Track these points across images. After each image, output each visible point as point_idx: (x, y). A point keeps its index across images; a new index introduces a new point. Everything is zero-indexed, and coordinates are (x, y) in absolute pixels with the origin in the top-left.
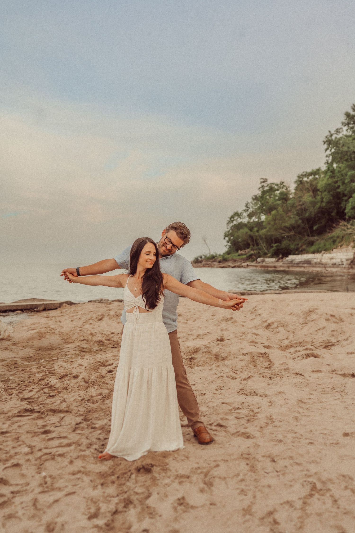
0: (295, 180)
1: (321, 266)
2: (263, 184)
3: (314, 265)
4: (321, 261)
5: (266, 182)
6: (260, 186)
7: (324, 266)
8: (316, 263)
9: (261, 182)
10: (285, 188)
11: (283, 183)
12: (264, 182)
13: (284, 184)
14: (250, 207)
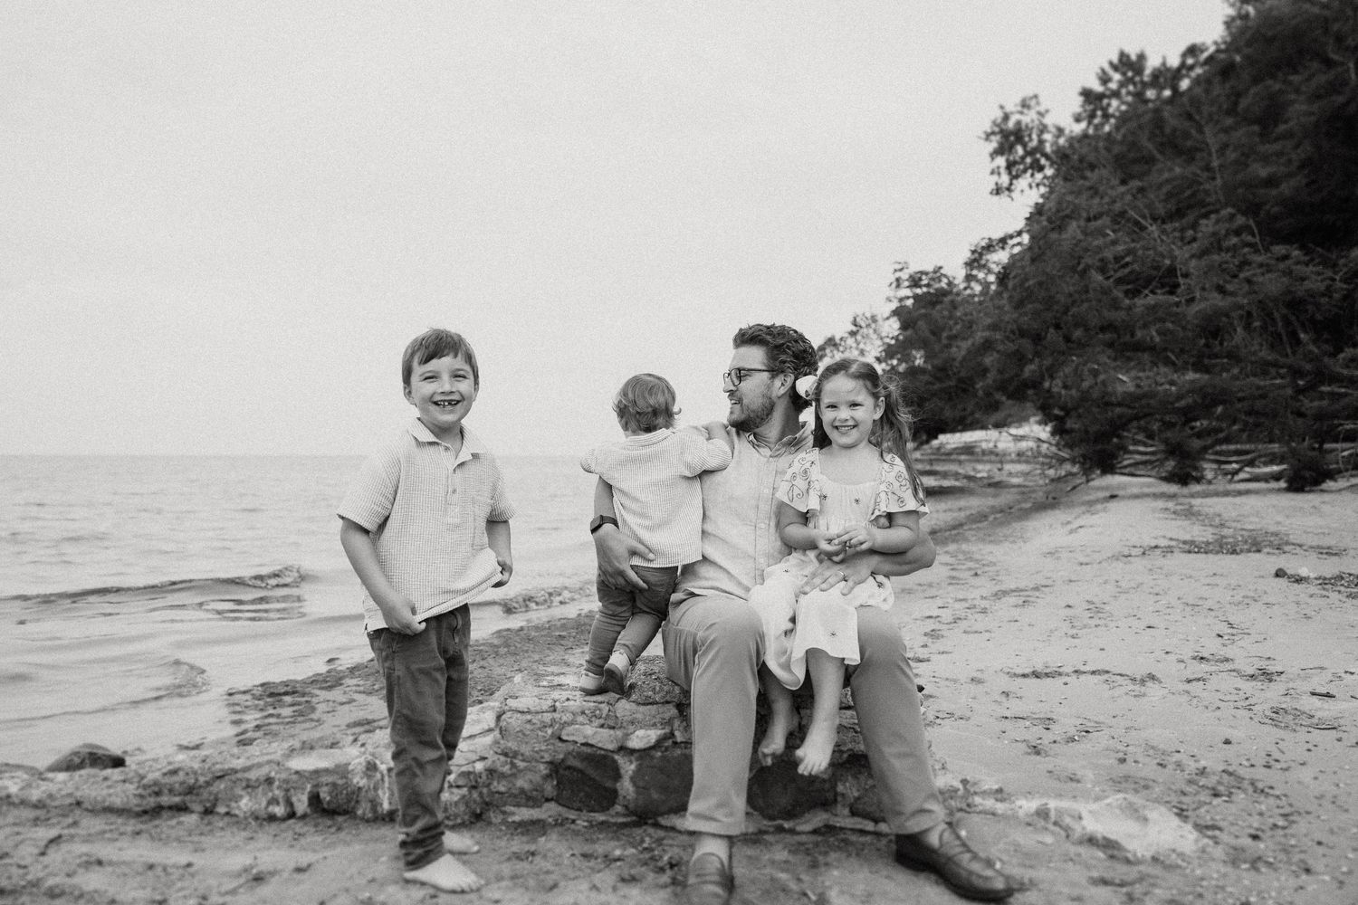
0: (966, 260)
1: (993, 458)
2: (898, 274)
3: (980, 458)
4: (995, 446)
5: (905, 270)
6: (892, 278)
7: (998, 458)
8: (984, 453)
9: (896, 270)
10: (945, 280)
11: (940, 268)
12: (901, 270)
13: (942, 271)
14: (863, 325)
